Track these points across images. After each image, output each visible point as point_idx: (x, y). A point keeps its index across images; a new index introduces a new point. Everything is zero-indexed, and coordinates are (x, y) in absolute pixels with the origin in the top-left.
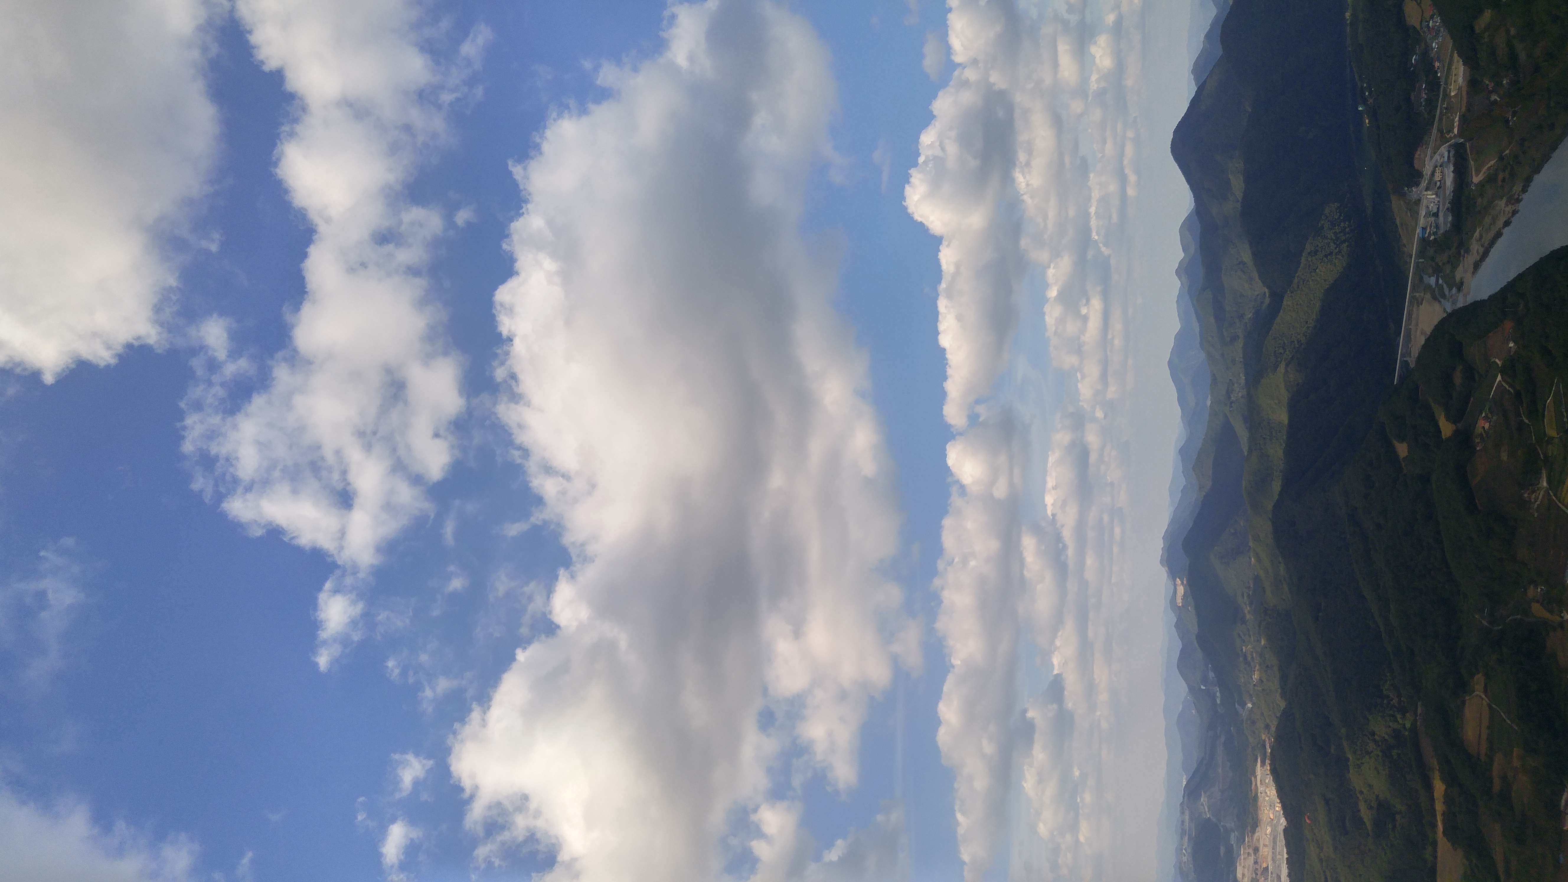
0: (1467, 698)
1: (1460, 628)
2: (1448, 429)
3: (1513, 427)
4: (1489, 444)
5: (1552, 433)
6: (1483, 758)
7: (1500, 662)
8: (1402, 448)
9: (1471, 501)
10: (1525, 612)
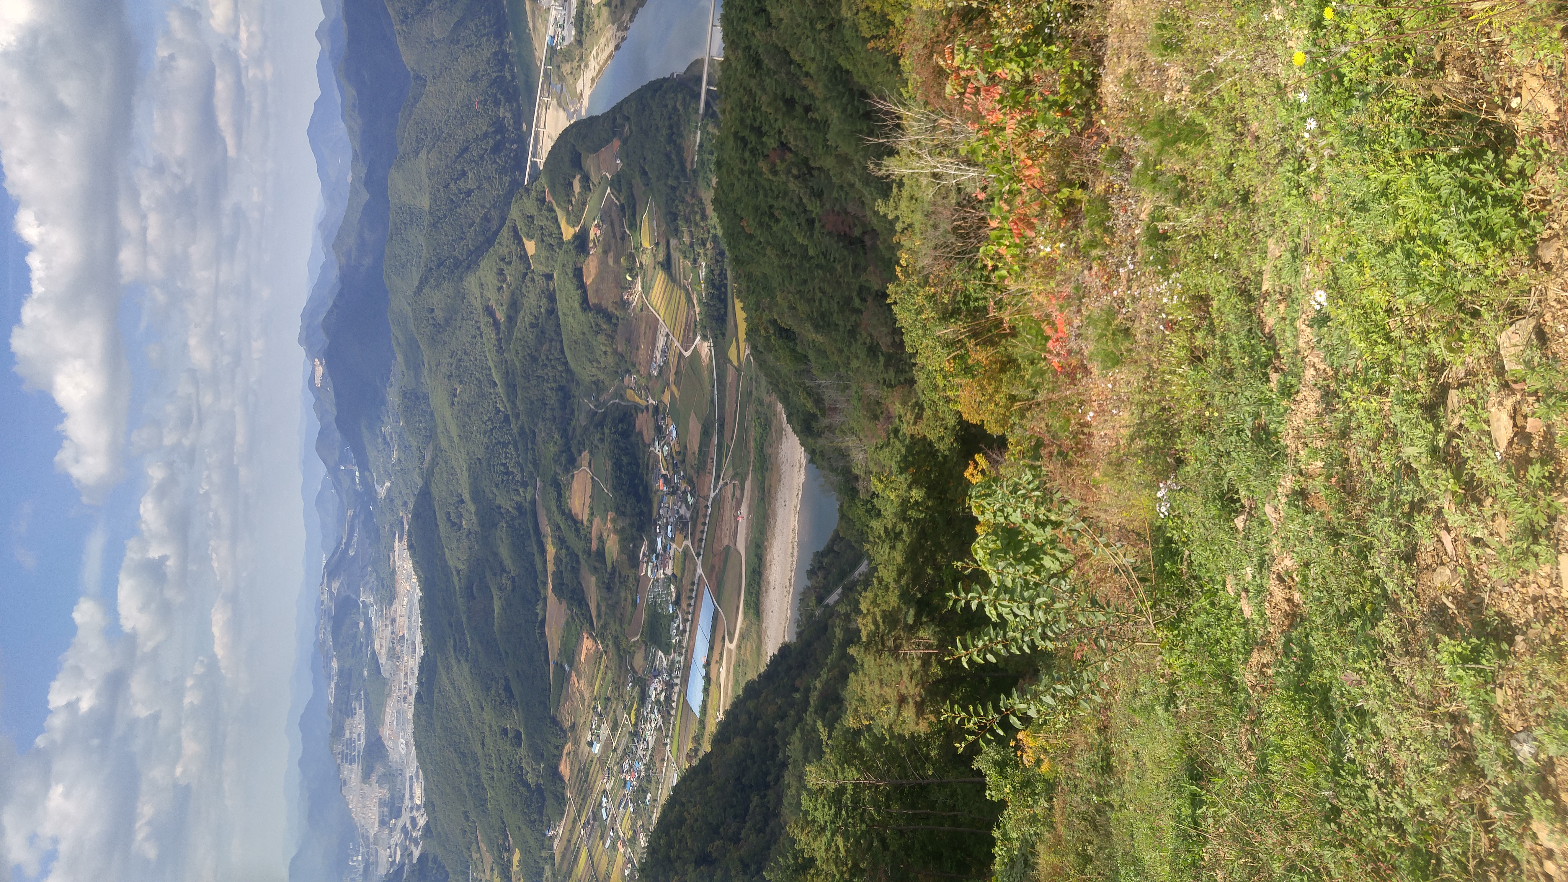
0: (575, 473)
1: (573, 410)
2: (568, 232)
3: (618, 236)
4: (599, 250)
5: (646, 244)
6: (585, 522)
7: (602, 440)
8: (530, 247)
9: (585, 300)
10: (622, 397)
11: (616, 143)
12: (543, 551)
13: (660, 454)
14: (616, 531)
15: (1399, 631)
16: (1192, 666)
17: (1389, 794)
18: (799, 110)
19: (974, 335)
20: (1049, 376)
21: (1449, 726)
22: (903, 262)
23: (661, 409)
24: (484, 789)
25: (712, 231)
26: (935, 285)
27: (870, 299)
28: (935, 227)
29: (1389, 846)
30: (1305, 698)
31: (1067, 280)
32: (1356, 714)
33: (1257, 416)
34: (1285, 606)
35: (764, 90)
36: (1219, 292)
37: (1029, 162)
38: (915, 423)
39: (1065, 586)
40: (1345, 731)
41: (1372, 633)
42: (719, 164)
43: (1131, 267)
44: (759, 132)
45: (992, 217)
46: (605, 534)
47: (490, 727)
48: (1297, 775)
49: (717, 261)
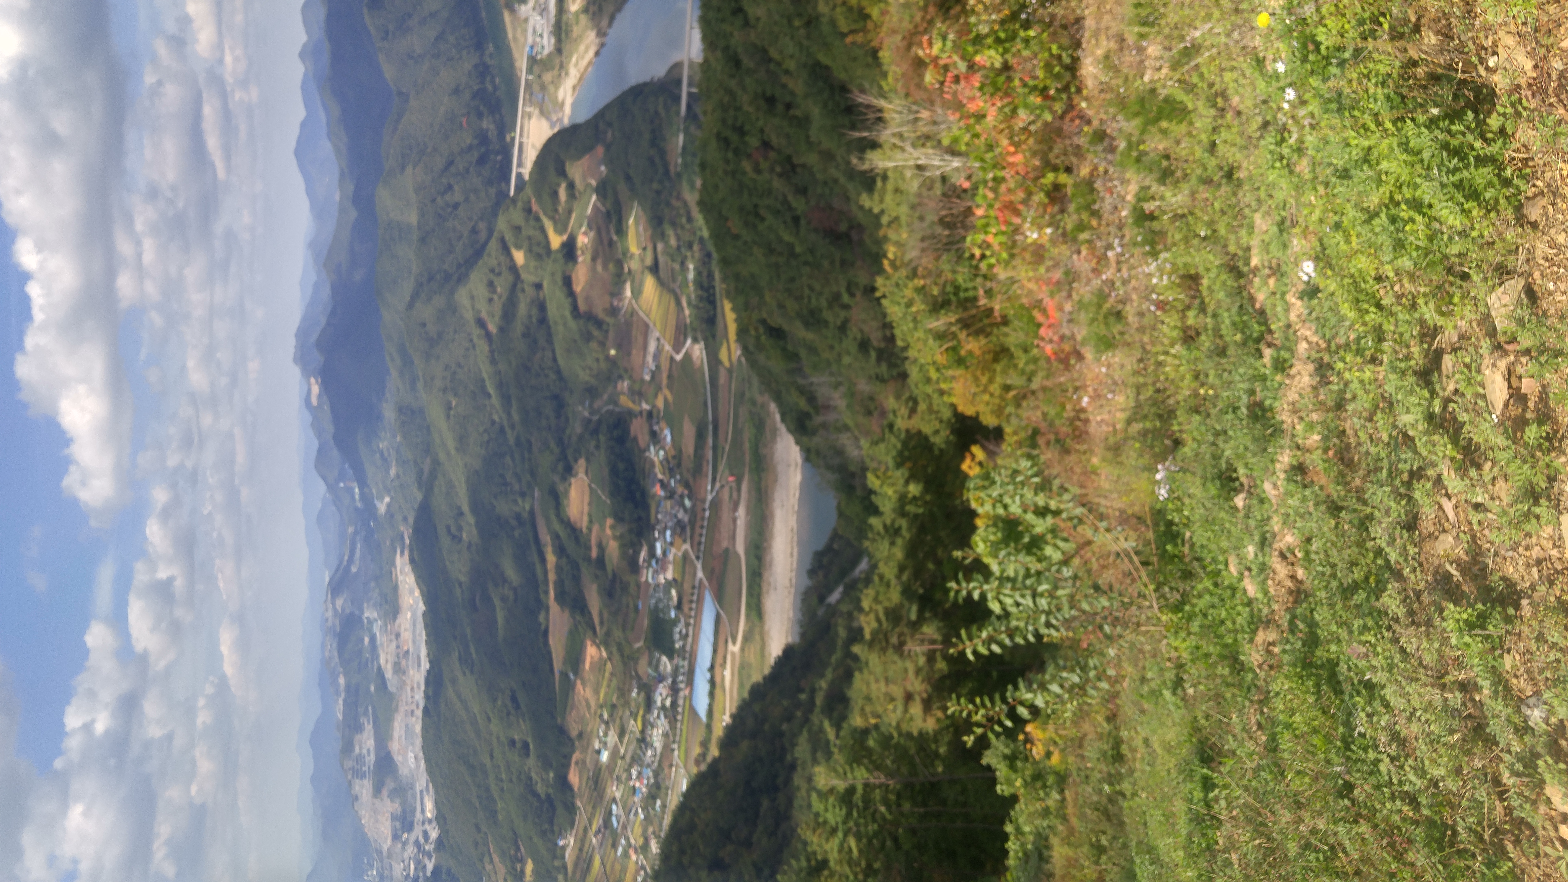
0: (572, 480)
1: (567, 419)
2: (556, 241)
3: (606, 242)
4: (588, 257)
5: (634, 249)
6: (585, 530)
7: (597, 447)
8: (519, 257)
9: (575, 308)
10: (616, 403)
11: (600, 150)
12: (543, 560)
13: (656, 459)
14: (615, 538)
15: (1404, 601)
16: (1197, 648)
17: (1402, 767)
18: (780, 108)
19: (965, 324)
20: (1042, 363)
21: (1459, 695)
22: (891, 256)
23: (655, 413)
24: (494, 801)
25: (699, 233)
26: (924, 277)
27: (858, 294)
28: (921, 218)
29: (1404, 820)
30: (1312, 674)
31: (1056, 265)
32: (1365, 687)
33: (1252, 392)
34: (1289, 583)
35: (744, 89)
36: (1208, 270)
37: (1012, 149)
38: (910, 417)
39: (1067, 572)
40: (1354, 705)
41: (1378, 604)
42: (703, 166)
43: (1119, 250)
44: (741, 131)
45: (978, 206)
46: (604, 542)
47: (498, 738)
48: (1308, 752)
49: (704, 263)
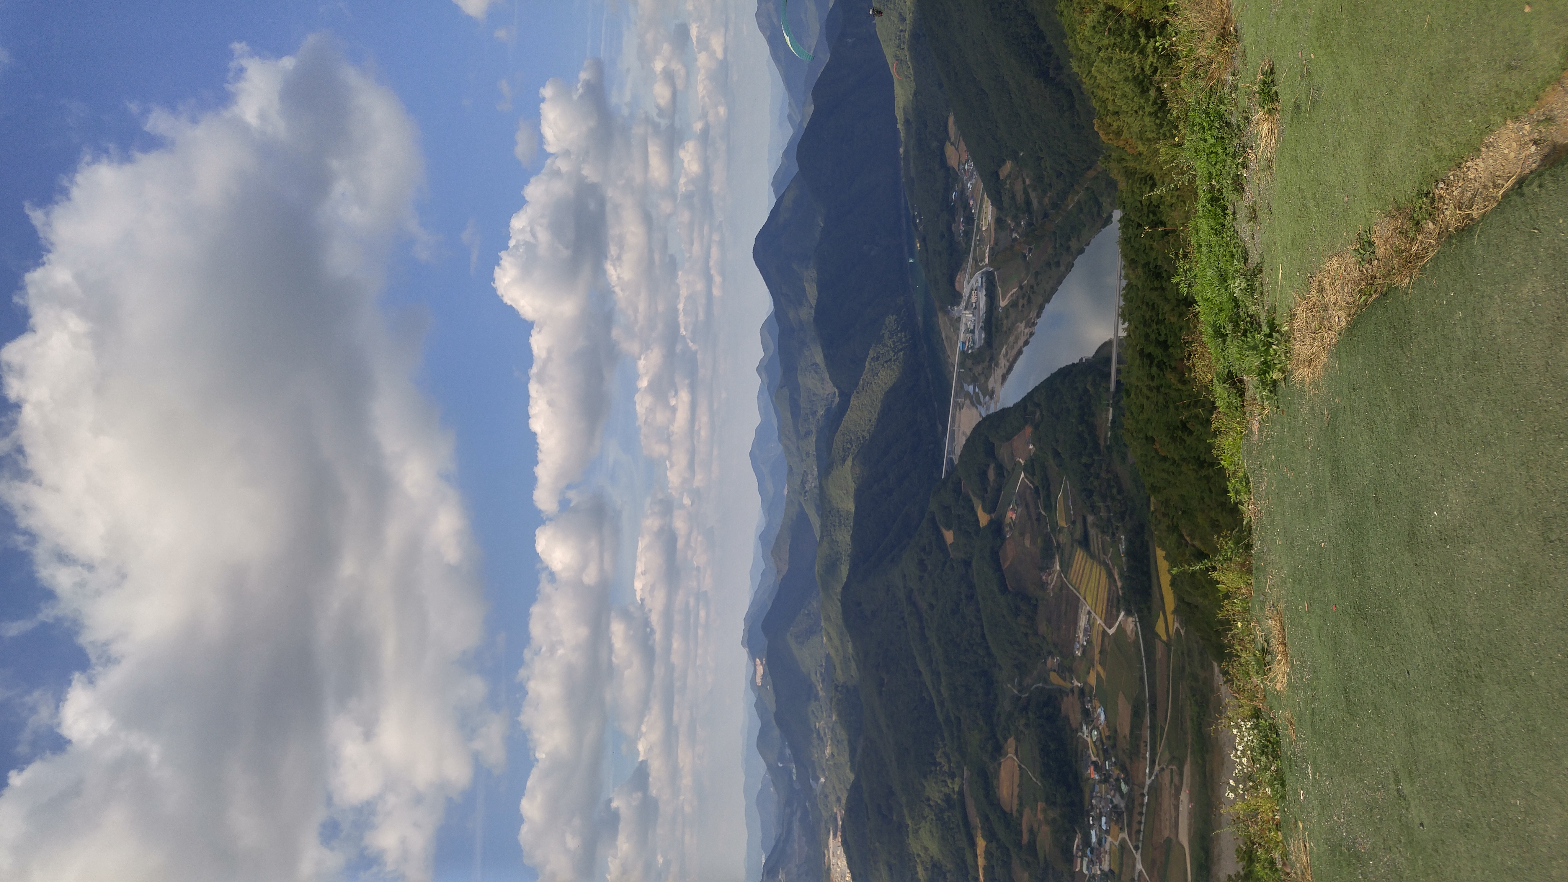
0: (1002, 760)
1: (997, 696)
2: (984, 519)
3: (1034, 517)
4: (1016, 533)
5: (1062, 523)
6: (1015, 813)
7: (1027, 725)
8: (949, 536)
9: (1003, 583)
10: (1046, 680)
11: (1028, 430)
12: (973, 844)
13: (1089, 739)
14: (1047, 823)
23: (1087, 690)
46: (1036, 826)
49: (1137, 533)
